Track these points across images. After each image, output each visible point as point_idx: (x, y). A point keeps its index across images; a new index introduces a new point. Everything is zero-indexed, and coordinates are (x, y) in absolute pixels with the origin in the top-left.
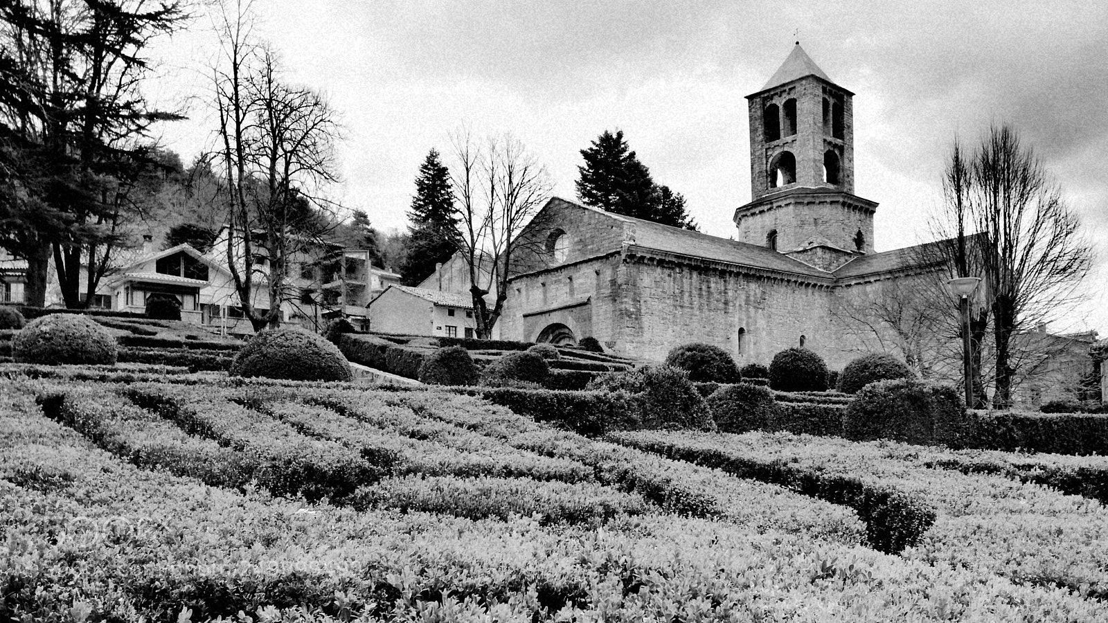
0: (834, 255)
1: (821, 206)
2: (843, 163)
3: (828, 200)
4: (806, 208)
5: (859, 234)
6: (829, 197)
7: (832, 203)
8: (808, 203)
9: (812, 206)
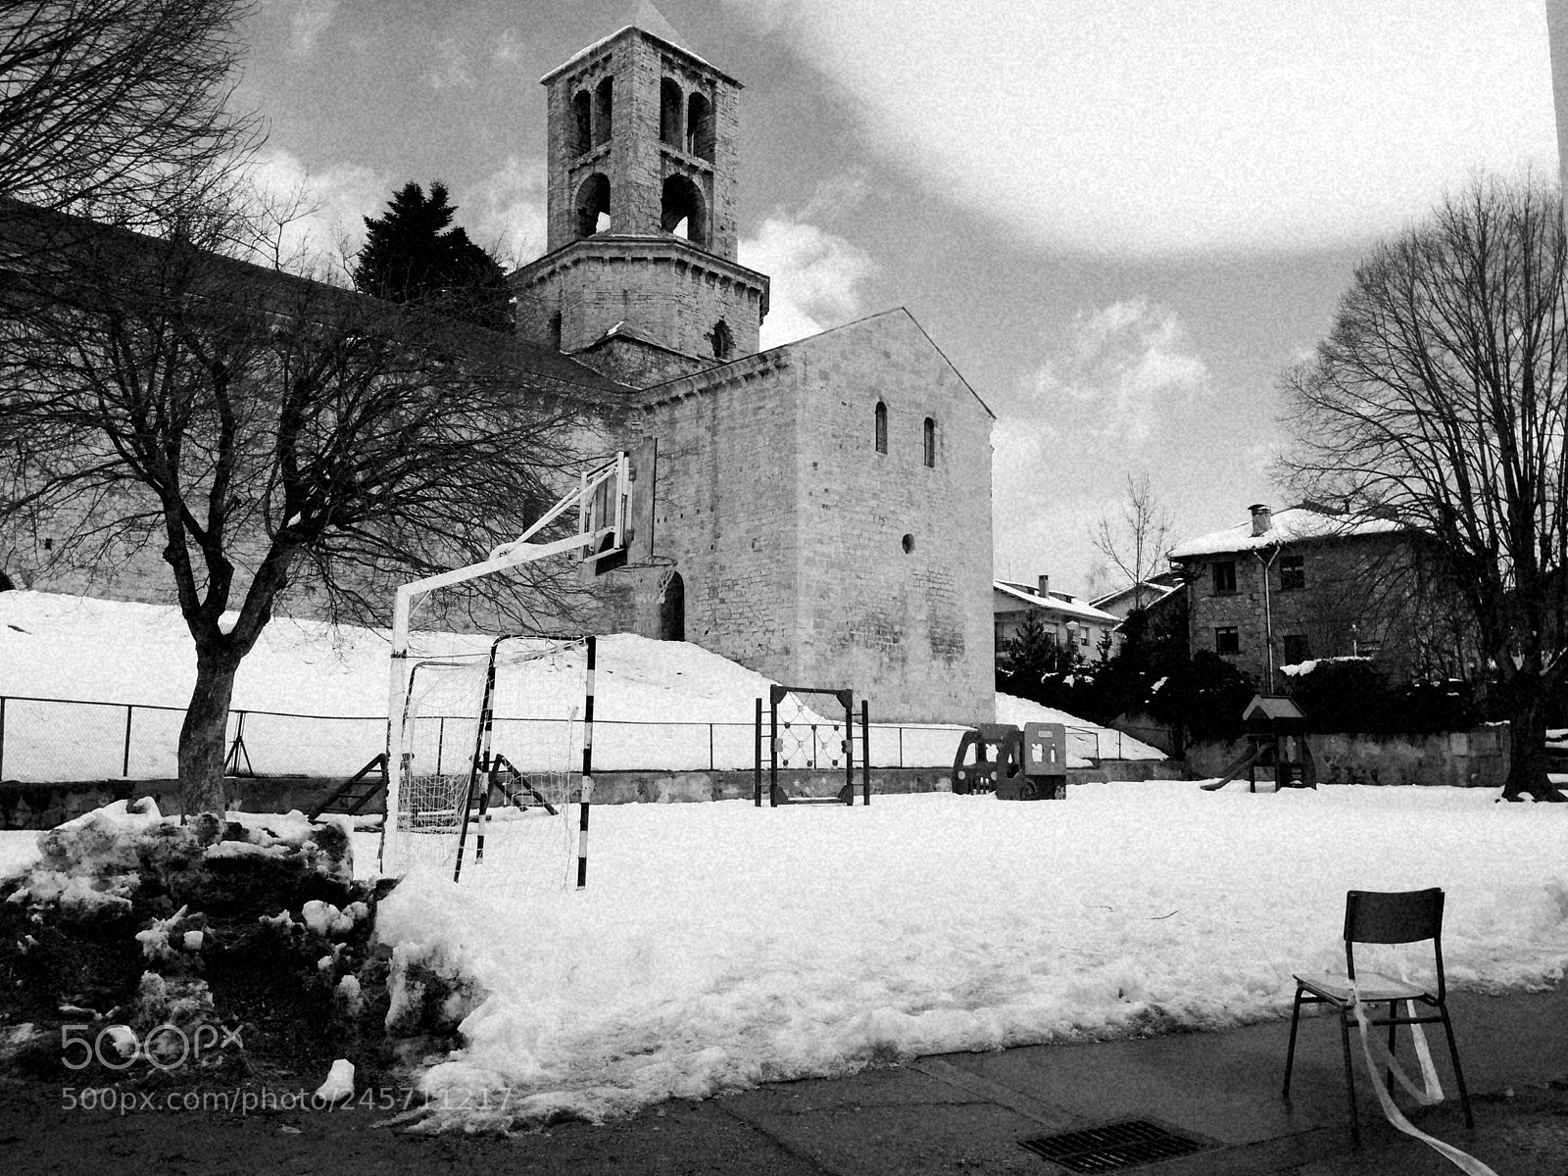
0: (651, 358)
1: (637, 267)
2: (712, 204)
3: (650, 256)
4: (608, 268)
5: (721, 328)
6: (651, 249)
7: (656, 261)
8: (612, 260)
9: (618, 266)
